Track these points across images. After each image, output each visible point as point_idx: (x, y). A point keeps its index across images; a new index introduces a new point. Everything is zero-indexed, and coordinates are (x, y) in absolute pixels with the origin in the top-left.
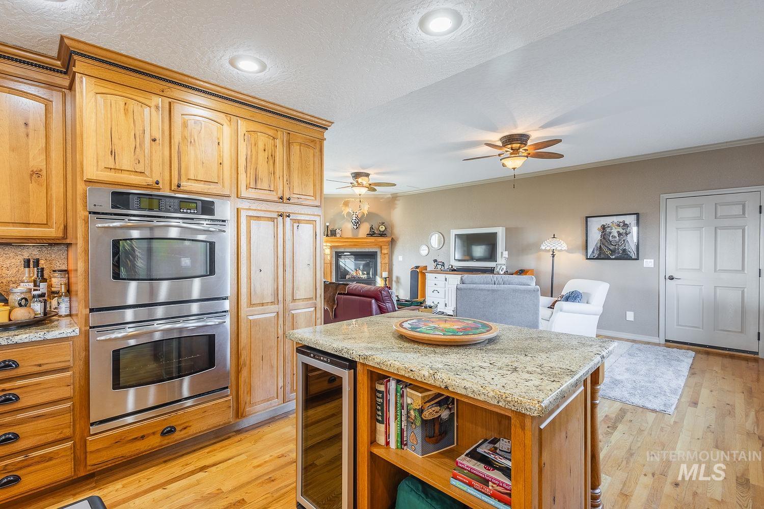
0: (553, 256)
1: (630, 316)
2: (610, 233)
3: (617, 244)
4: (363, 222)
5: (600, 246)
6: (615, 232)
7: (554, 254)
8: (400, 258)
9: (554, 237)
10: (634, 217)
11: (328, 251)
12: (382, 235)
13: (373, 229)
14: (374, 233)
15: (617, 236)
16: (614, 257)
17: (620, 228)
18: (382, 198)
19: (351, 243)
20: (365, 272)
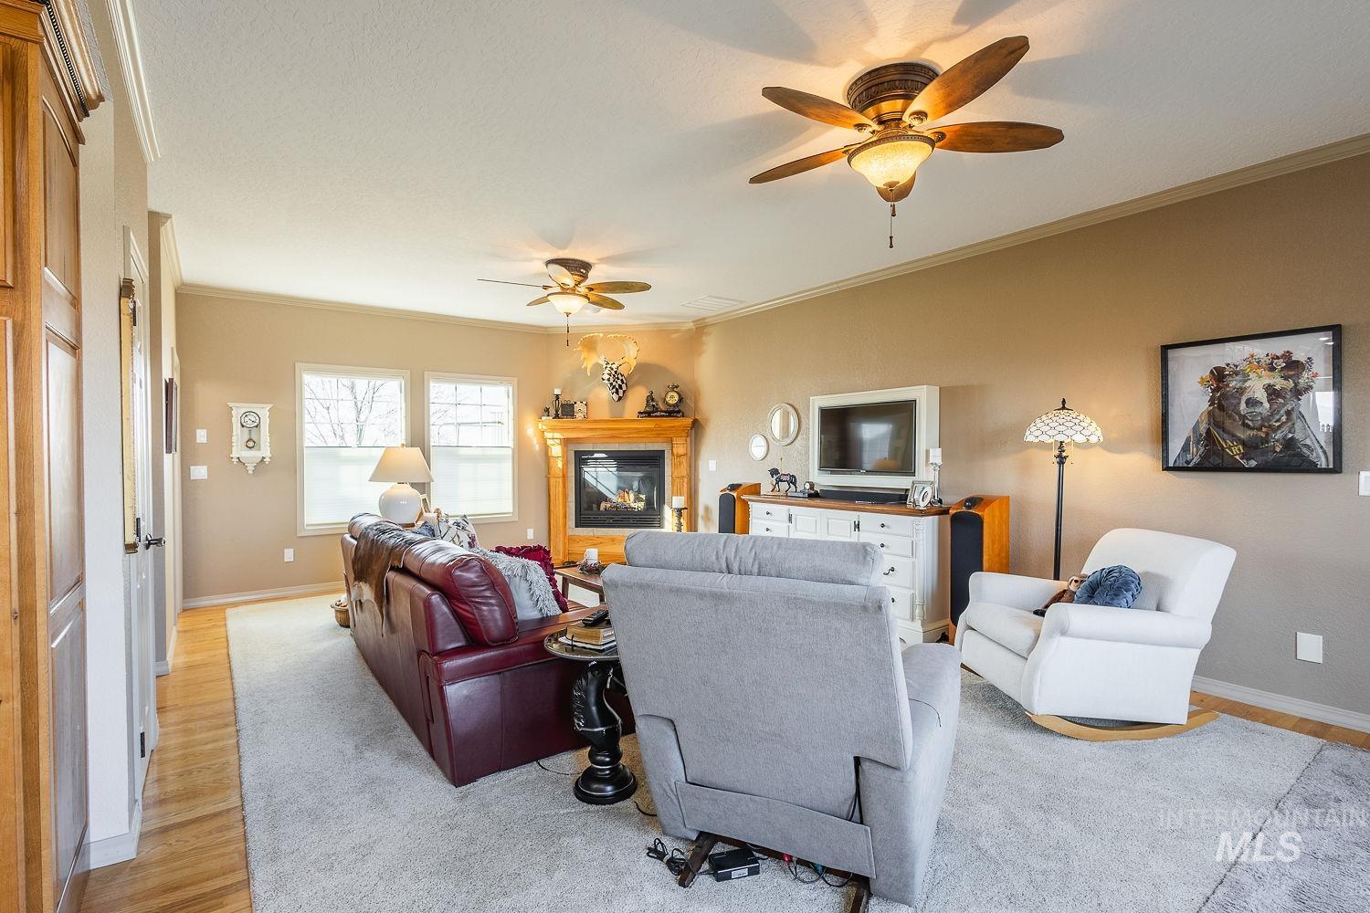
0: (1061, 460)
1: (1310, 647)
2: (1241, 391)
3: (1266, 424)
4: (633, 386)
5: (1208, 431)
6: (1257, 387)
7: (1064, 454)
8: (712, 465)
9: (1064, 408)
10: (1325, 339)
11: (556, 450)
12: (673, 412)
13: (653, 400)
14: (656, 409)
15: (1264, 400)
16: (1253, 463)
17: (1276, 374)
18: (677, 331)
19: (606, 432)
20: (643, 497)
